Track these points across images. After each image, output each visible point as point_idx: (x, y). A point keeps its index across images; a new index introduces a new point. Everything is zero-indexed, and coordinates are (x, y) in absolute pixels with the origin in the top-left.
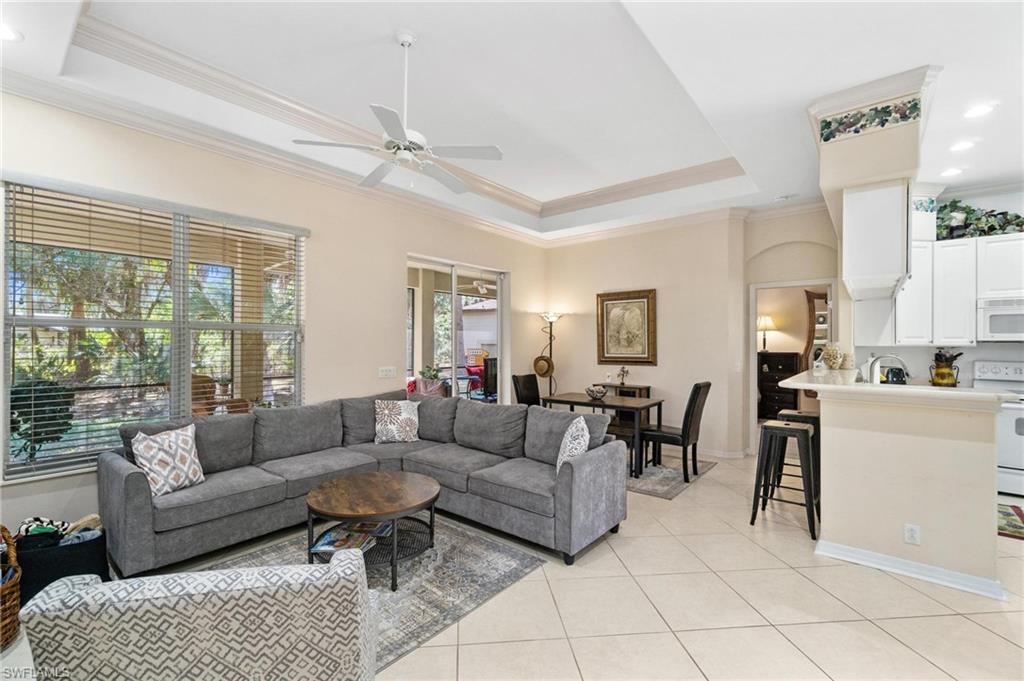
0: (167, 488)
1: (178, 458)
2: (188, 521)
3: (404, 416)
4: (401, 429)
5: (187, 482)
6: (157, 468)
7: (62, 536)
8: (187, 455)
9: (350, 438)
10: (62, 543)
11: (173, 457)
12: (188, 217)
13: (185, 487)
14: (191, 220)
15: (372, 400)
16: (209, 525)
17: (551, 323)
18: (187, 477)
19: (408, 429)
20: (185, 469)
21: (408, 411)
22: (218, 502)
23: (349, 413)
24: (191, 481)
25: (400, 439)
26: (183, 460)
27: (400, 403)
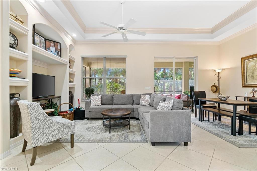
0: (94, 105)
1: (96, 100)
2: (93, 111)
3: (146, 99)
4: (145, 102)
5: (97, 105)
6: (93, 101)
7: (80, 109)
8: (98, 100)
9: (134, 103)
10: (80, 110)
11: (95, 100)
12: (106, 57)
13: (97, 106)
14: (106, 58)
15: (140, 95)
16: (97, 113)
17: (219, 73)
18: (97, 104)
19: (146, 102)
20: (97, 102)
21: (147, 98)
22: (98, 109)
23: (134, 97)
24: (98, 105)
25: (145, 105)
26: (97, 101)
27: (146, 96)
